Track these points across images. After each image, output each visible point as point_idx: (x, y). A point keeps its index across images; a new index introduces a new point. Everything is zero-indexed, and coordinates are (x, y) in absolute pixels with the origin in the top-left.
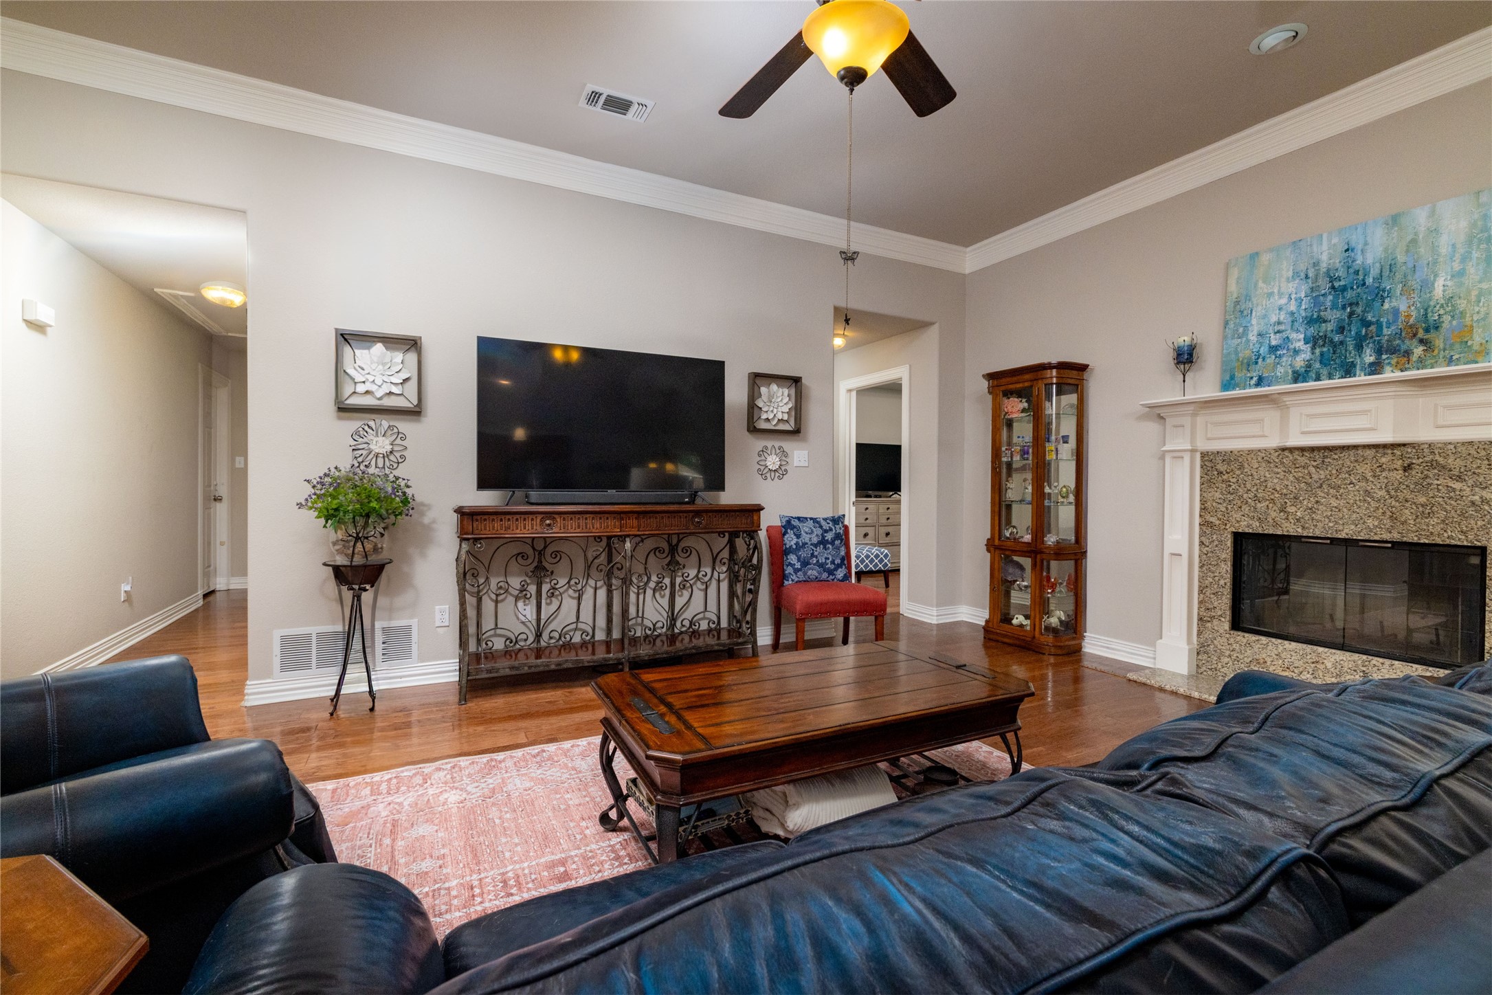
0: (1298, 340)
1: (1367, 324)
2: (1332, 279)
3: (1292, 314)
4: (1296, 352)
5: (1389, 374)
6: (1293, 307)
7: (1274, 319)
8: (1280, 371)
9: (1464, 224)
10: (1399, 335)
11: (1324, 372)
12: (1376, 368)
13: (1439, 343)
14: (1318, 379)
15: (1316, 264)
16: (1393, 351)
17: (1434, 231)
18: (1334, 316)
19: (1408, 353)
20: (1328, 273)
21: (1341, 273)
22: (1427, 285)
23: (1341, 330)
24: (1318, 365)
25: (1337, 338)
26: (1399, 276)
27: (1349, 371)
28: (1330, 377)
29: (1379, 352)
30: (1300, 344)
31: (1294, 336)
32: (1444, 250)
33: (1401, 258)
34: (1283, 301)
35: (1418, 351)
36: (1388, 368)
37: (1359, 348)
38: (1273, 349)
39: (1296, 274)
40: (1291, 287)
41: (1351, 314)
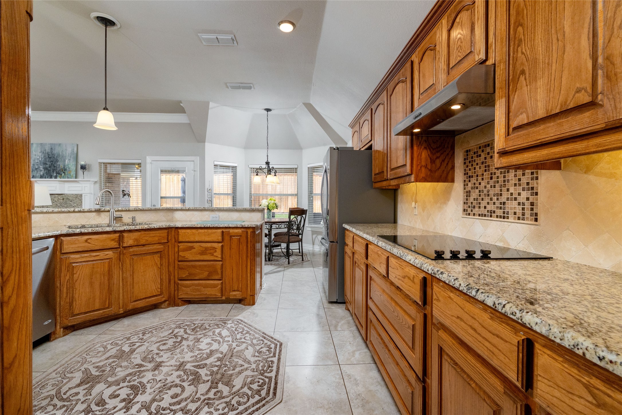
0: (41, 168)
1: (55, 167)
2: (48, 155)
3: (40, 161)
4: (41, 171)
5: (58, 179)
6: (40, 160)
7: (36, 161)
8: (38, 175)
9: (70, 150)
10: (60, 170)
11: (47, 176)
12: (56, 177)
13: (66, 173)
14: (45, 178)
15: (45, 150)
16: (59, 174)
17: (66, 150)
18: (48, 163)
19: (61, 175)
20: (47, 153)
21: (50, 154)
22: (65, 161)
23: (50, 167)
24: (45, 175)
25: (49, 169)
26: (60, 157)
27: (51, 177)
28: (48, 178)
29: (57, 173)
30: (42, 169)
31: (41, 166)
32: (67, 154)
33: (61, 154)
34: (38, 157)
35: (63, 174)
36: (58, 177)
37: (53, 172)
38: (36, 169)
39: (41, 152)
40: (40, 154)
41: (52, 164)
